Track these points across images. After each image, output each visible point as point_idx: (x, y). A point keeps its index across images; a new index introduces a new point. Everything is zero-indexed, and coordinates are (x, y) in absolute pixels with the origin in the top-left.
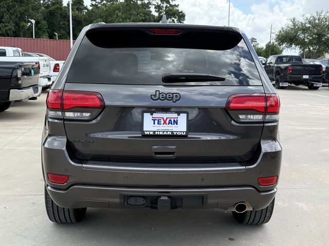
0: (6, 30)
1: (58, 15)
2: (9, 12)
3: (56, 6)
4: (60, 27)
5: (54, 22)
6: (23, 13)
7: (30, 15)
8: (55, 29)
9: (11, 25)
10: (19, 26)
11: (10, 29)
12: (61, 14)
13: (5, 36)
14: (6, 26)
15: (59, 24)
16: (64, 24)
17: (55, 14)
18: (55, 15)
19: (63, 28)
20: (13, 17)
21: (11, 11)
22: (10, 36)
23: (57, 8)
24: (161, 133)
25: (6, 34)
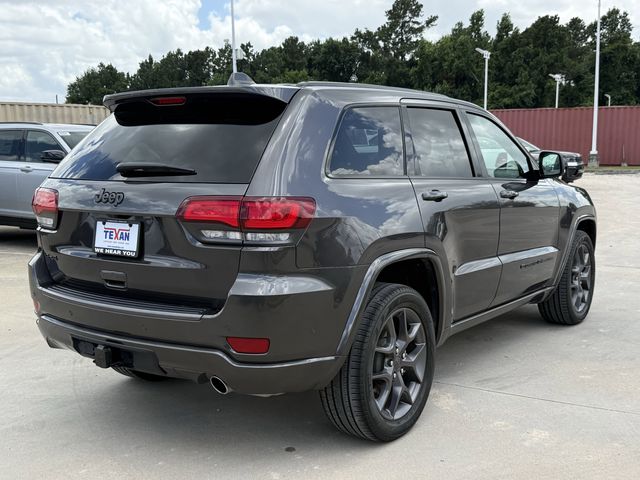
0: (521, 97)
1: (619, 62)
2: (528, 64)
3: (616, 45)
4: (620, 83)
5: (611, 74)
6: (552, 64)
7: (564, 66)
8: (611, 87)
9: (530, 88)
10: (543, 89)
11: (527, 95)
12: (624, 59)
13: (518, 107)
14: (521, 90)
15: (618, 78)
16: (628, 77)
17: (613, 59)
18: (612, 62)
19: (628, 83)
20: (536, 72)
21: (531, 63)
22: (528, 107)
23: (617, 49)
24: (111, 252)
25: (520, 104)
